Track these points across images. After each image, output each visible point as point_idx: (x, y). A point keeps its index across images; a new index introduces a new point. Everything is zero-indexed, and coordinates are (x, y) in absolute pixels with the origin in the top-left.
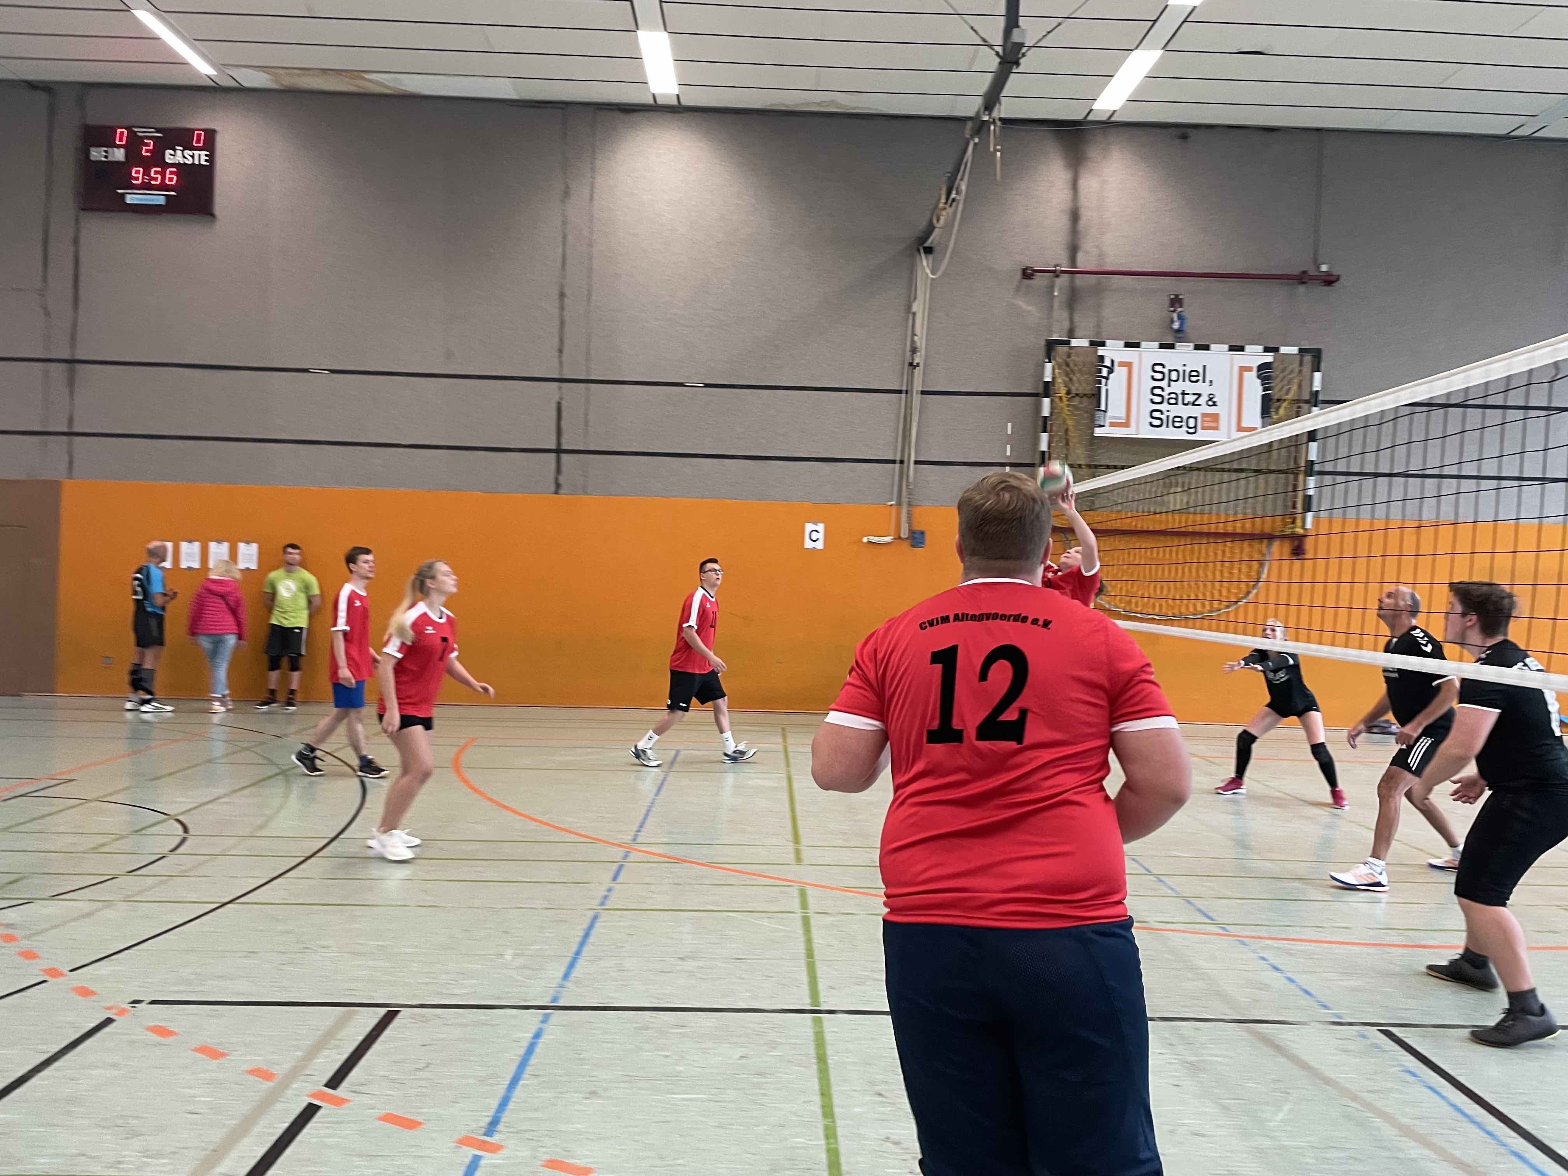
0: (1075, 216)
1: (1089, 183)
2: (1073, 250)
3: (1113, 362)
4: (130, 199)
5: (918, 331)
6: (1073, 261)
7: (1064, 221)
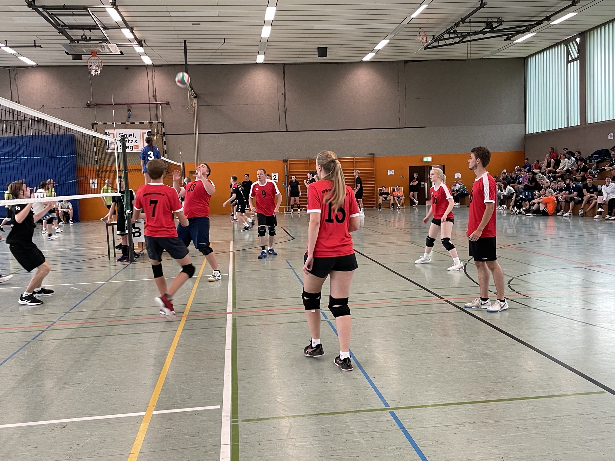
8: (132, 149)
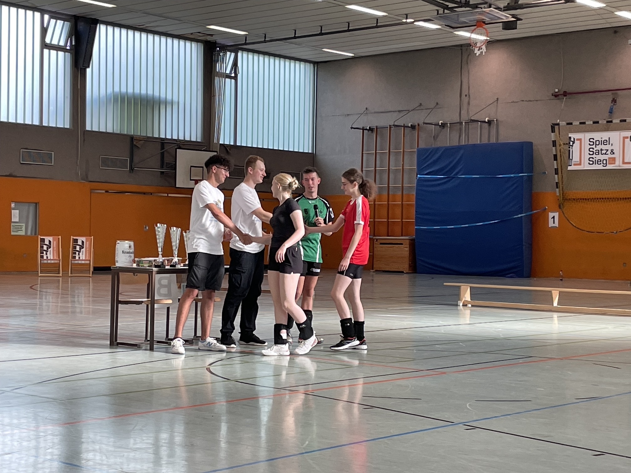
8: (606, 164)
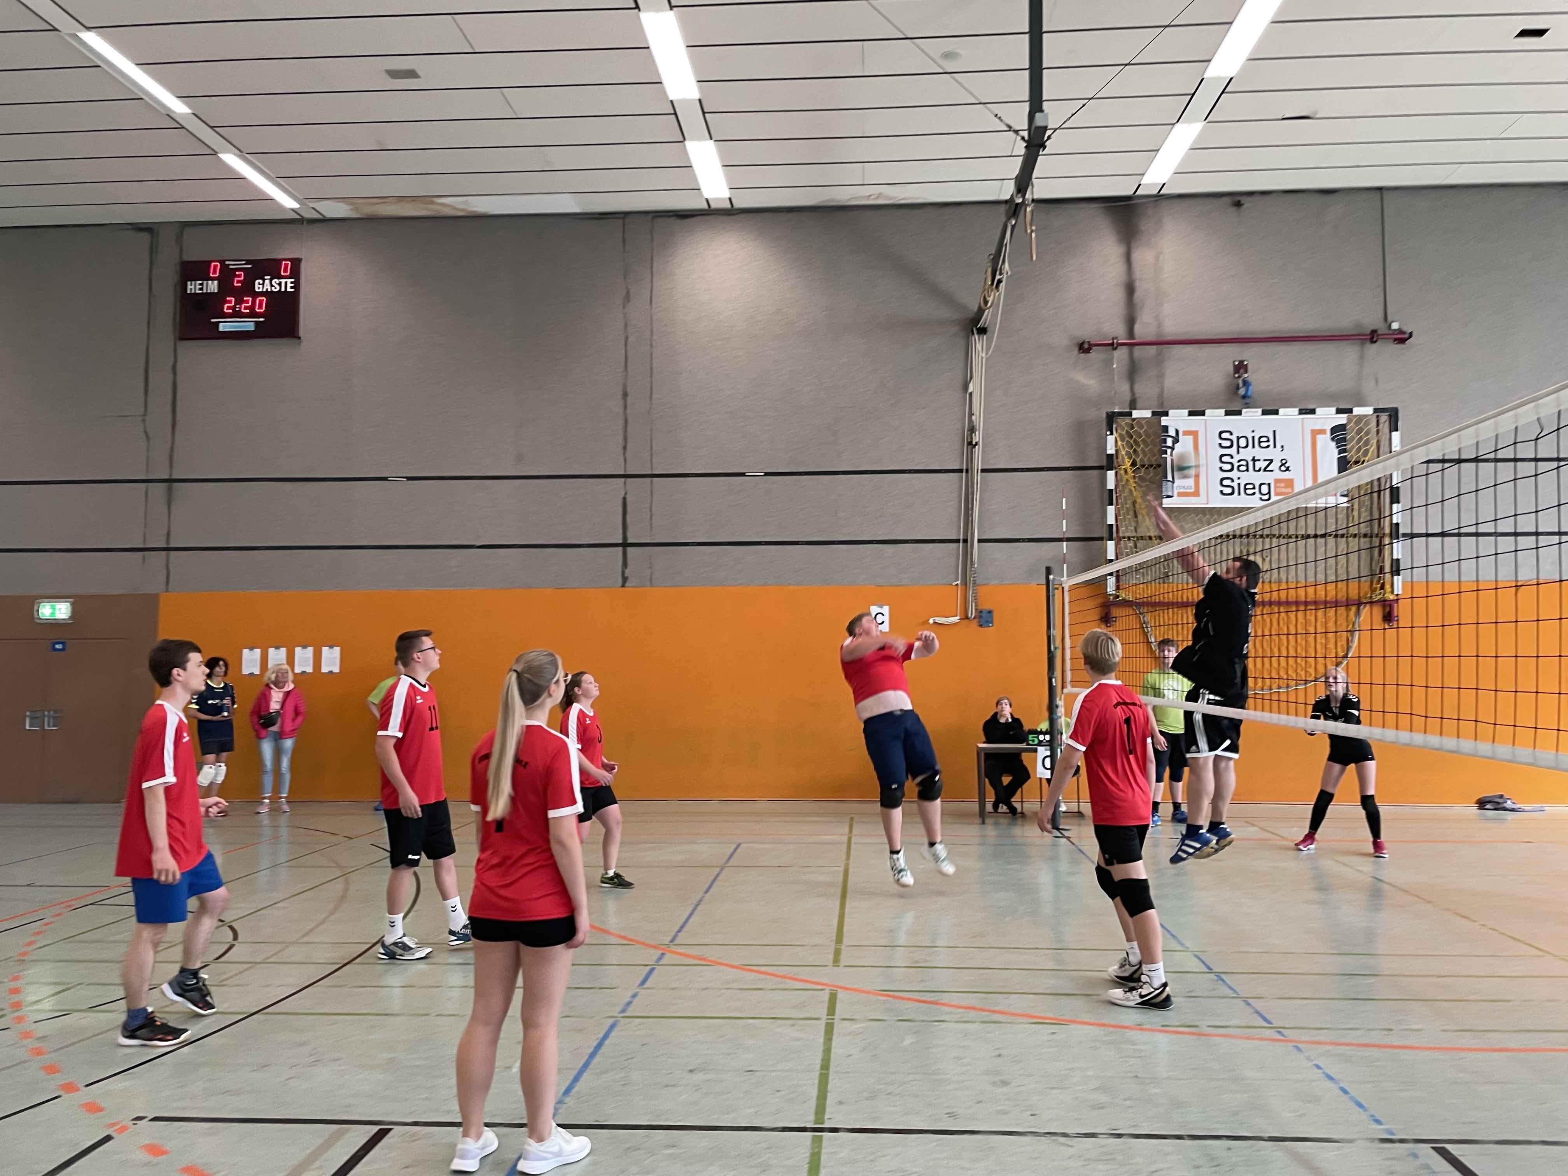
0: (1130, 289)
1: (1143, 256)
2: (1131, 322)
3: (1177, 432)
4: (222, 327)
5: (975, 409)
6: (1131, 333)
7: (1119, 295)
